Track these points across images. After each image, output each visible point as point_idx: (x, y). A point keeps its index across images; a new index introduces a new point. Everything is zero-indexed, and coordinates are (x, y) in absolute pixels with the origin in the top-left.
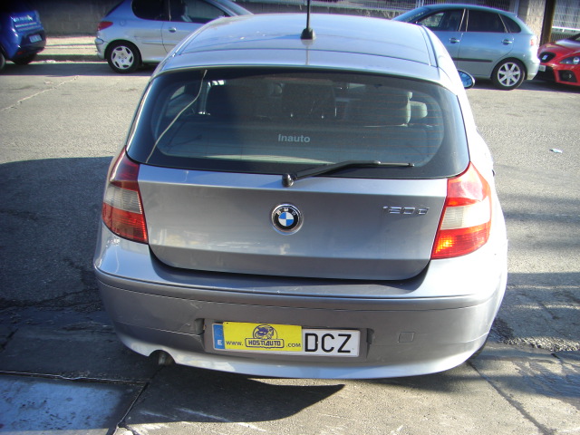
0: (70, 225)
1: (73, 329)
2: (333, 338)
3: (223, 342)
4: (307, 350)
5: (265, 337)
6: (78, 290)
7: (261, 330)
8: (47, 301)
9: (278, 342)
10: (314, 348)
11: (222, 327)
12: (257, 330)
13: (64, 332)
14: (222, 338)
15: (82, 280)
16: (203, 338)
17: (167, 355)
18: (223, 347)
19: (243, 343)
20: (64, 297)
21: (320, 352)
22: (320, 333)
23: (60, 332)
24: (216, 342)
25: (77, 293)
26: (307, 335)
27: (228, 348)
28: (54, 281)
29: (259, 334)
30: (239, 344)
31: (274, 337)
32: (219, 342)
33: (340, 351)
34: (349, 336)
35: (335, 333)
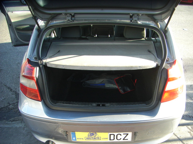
0: (9, 72)
1: (14, 121)
2: (121, 135)
3: (76, 138)
4: (110, 140)
5: (93, 136)
6: (14, 102)
7: (91, 134)
8: (3, 108)
9: (99, 138)
10: (113, 139)
11: (75, 133)
12: (90, 134)
13: (10, 122)
14: (75, 137)
15: (16, 97)
16: (67, 137)
17: (53, 142)
18: (76, 140)
19: (84, 138)
20: (9, 106)
21: (116, 140)
22: (116, 134)
23: (9, 122)
24: (73, 138)
25: (14, 103)
26: (110, 135)
27: (78, 140)
28: (5, 99)
29: (90, 135)
30: (82, 139)
31: (97, 136)
32: (74, 138)
33: (124, 139)
34: (127, 134)
35: (122, 133)
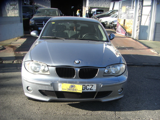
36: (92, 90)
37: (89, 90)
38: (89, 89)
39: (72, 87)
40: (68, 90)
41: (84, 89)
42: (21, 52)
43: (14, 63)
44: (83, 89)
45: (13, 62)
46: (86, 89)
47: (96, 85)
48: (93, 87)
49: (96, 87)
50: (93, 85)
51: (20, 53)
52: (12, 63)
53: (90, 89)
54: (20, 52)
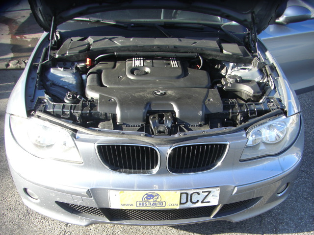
36: (209, 202)
37: (199, 205)
38: (198, 201)
39: (150, 199)
40: (138, 205)
41: (184, 201)
42: (27, 36)
43: (9, 68)
44: (181, 203)
45: (8, 65)
46: (189, 202)
47: (219, 192)
48: (211, 194)
49: (218, 195)
50: (210, 192)
51: (25, 38)
52: (5, 68)
53: (202, 202)
54: (25, 36)
